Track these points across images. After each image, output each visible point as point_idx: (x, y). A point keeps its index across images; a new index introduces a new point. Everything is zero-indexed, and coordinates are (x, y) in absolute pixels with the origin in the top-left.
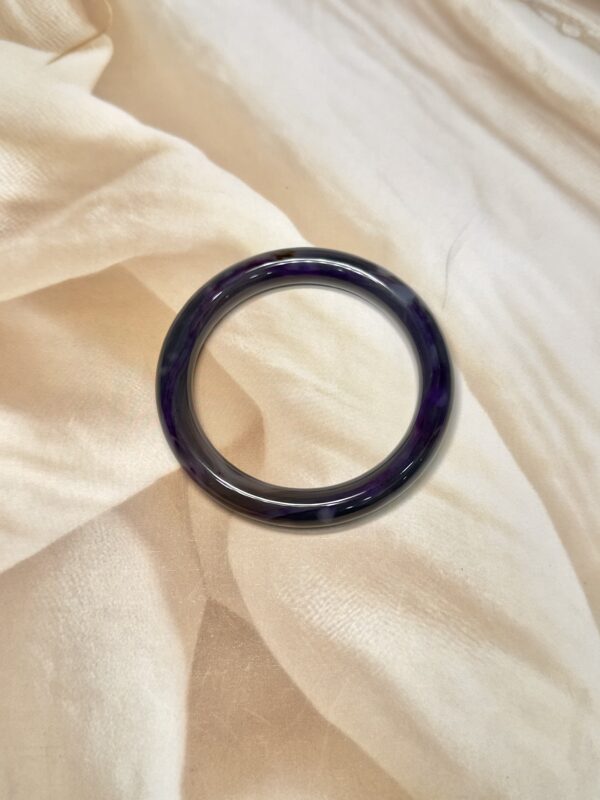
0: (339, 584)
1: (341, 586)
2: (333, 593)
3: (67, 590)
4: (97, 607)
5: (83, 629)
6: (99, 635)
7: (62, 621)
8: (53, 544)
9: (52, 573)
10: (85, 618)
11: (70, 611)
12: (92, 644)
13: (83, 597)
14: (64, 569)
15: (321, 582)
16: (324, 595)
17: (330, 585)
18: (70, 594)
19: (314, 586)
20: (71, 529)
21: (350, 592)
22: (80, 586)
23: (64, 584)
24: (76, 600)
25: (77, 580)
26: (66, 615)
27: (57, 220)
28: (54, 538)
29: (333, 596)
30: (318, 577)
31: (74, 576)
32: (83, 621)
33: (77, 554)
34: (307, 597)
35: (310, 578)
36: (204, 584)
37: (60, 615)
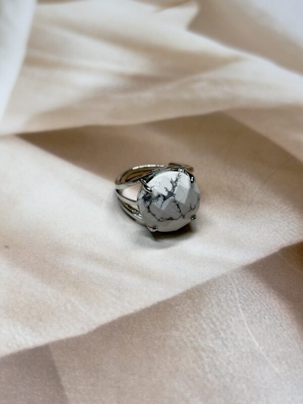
3: (208, 331)
4: (244, 350)
5: (231, 371)
6: (249, 377)
7: (206, 360)
8: (188, 291)
9: (192, 316)
10: (232, 360)
11: (214, 352)
12: (244, 386)
13: (226, 339)
14: (203, 313)
18: (213, 336)
20: (205, 280)
22: (222, 330)
23: (205, 326)
24: (220, 342)
25: (218, 323)
26: (211, 355)
27: (169, 87)
28: (189, 286)
31: (214, 319)
32: (230, 362)
33: (213, 301)
37: (204, 355)
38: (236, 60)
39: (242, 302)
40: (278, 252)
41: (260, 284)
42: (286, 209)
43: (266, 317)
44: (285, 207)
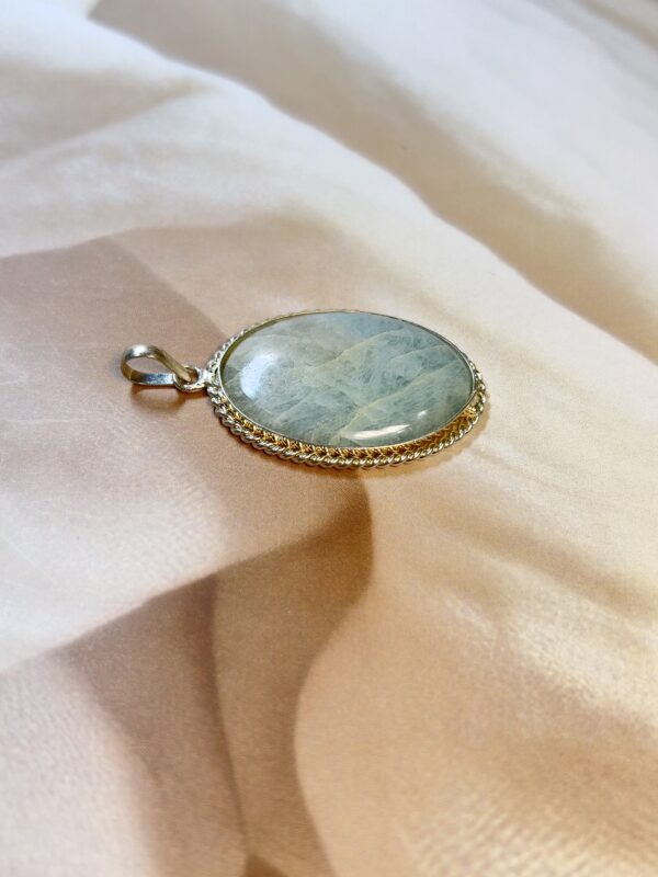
0: (546, 838)
1: (553, 843)
2: (536, 856)
15: (508, 832)
16: (515, 861)
17: (529, 839)
19: (491, 839)
21: (572, 856)
29: (535, 865)
30: (498, 821)
34: (477, 865)
35: (481, 822)
36: (242, 824)
38: (182, 90)
39: (24, 742)
40: (140, 609)
41: (77, 694)
42: (189, 494)
43: (67, 778)
44: (190, 490)
